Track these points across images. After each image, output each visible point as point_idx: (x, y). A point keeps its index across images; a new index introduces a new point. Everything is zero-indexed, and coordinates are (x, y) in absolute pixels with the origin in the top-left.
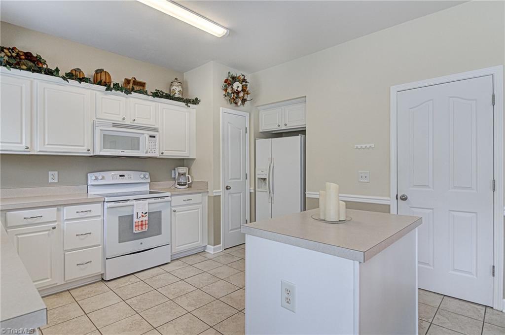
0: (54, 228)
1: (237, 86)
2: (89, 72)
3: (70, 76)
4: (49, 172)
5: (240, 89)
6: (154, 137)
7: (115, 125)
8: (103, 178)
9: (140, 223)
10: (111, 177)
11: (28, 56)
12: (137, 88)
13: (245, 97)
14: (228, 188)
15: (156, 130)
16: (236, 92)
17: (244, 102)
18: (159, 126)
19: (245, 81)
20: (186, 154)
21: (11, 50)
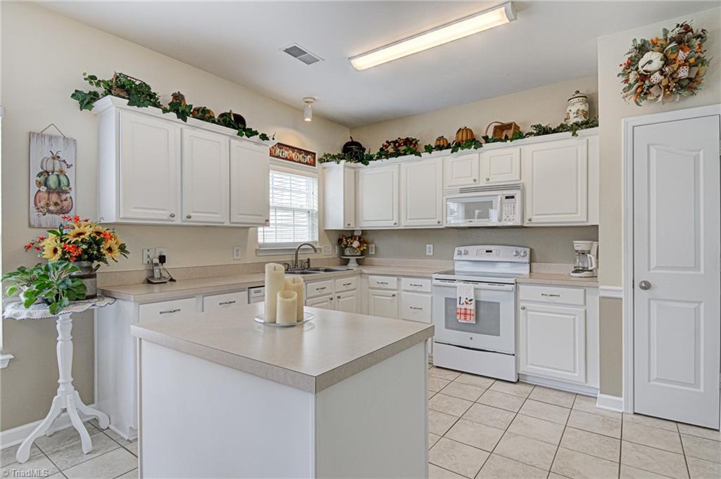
0: (394, 296)
3: (429, 149)
4: (428, 246)
5: (658, 65)
6: (513, 197)
7: (463, 191)
8: (466, 253)
9: (463, 311)
10: (476, 252)
11: (408, 141)
13: (683, 73)
14: (647, 286)
15: (516, 187)
16: (644, 77)
17: (690, 85)
18: (526, 180)
19: (685, 38)
20: (578, 218)
21: (395, 142)
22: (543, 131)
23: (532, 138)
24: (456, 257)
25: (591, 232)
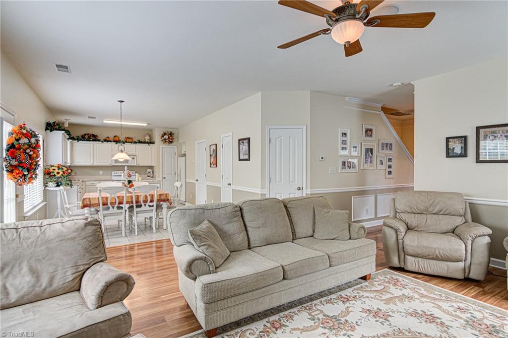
1: (166, 137)
2: (111, 138)
3: (105, 140)
4: (100, 171)
5: (167, 138)
6: (134, 158)
8: (117, 173)
11: (93, 135)
12: (130, 140)
13: (171, 140)
14: (165, 178)
15: (135, 156)
16: (165, 139)
17: (171, 142)
18: (137, 154)
19: (171, 134)
20: (149, 164)
21: (88, 134)
22: (140, 142)
23: (138, 144)
24: (113, 174)
25: (151, 167)
